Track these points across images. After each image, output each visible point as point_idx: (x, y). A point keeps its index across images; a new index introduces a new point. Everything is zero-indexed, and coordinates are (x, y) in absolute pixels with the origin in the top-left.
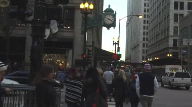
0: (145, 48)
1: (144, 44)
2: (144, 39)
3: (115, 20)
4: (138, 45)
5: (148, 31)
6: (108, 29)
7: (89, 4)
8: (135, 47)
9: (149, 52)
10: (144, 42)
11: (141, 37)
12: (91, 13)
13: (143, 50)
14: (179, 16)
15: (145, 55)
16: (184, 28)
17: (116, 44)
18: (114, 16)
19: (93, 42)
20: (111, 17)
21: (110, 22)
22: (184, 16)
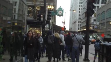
0: (80, 24)
1: (79, 21)
2: (79, 18)
3: (63, 13)
4: (76, 22)
5: (81, 14)
6: (60, 17)
7: (52, 6)
8: (74, 23)
9: (81, 26)
10: (79, 20)
11: (78, 17)
12: (52, 10)
13: (79, 25)
14: (97, 8)
15: (80, 27)
16: (99, 14)
17: (63, 23)
18: (63, 11)
19: (53, 22)
20: (61, 12)
21: (60, 14)
22: (100, 7)
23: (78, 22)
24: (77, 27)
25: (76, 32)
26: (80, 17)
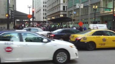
23: (42, 10)
24: (42, 16)
25: (41, 22)
26: (45, 5)
